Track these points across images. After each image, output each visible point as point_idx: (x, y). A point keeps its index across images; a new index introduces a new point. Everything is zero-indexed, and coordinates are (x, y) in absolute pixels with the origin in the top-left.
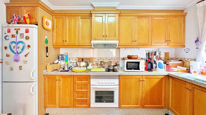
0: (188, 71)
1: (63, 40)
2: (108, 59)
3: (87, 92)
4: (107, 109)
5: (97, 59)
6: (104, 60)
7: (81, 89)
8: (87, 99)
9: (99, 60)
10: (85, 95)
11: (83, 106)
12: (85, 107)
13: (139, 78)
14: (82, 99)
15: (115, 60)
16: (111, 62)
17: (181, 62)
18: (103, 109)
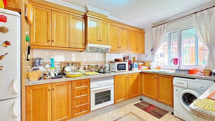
0: (149, 68)
1: (49, 39)
2: (95, 63)
3: (86, 97)
4: (104, 109)
5: (84, 63)
6: (91, 64)
7: (80, 95)
8: (87, 104)
9: (86, 64)
10: (85, 100)
11: (83, 113)
12: (85, 113)
13: (127, 76)
14: (82, 105)
15: (101, 63)
16: (97, 65)
17: (143, 63)
18: (101, 110)
